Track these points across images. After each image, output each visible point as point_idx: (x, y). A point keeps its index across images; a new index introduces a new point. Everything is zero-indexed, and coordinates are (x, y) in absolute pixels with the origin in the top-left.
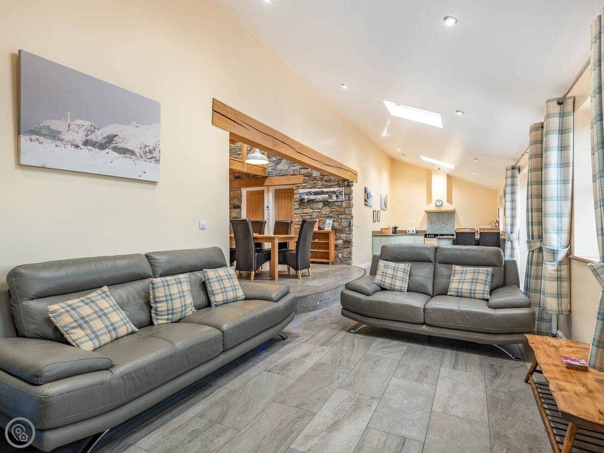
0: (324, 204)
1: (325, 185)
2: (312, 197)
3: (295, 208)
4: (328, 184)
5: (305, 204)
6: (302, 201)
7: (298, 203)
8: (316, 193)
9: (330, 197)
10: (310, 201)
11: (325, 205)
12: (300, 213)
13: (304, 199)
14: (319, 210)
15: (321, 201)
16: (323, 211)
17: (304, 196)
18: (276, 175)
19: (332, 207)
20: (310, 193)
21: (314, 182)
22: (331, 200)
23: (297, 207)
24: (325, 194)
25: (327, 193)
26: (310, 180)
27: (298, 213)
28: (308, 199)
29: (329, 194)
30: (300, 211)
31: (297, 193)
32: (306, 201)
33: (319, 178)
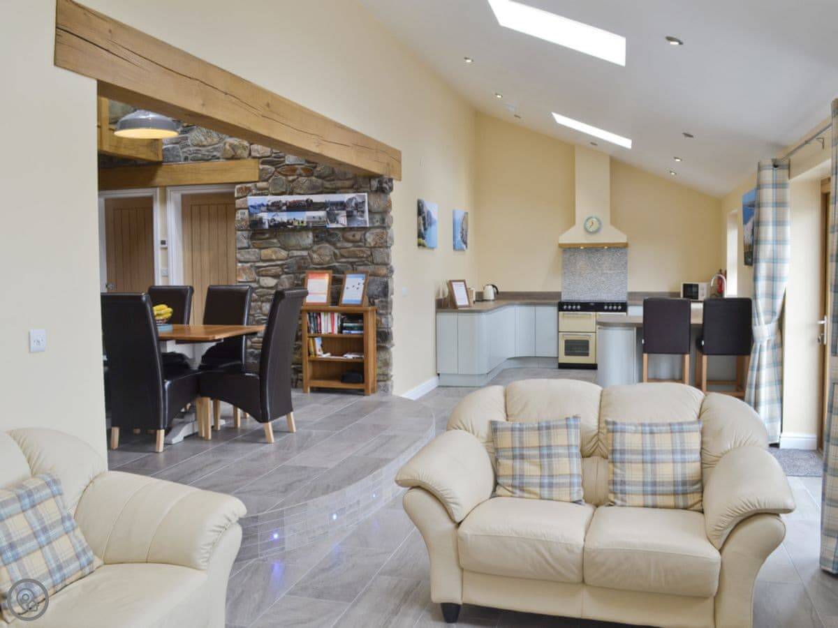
0: (316, 236)
1: (317, 187)
2: (283, 217)
3: (239, 245)
4: (327, 184)
5: (267, 235)
6: (255, 227)
7: (245, 234)
8: (293, 207)
9: (332, 217)
10: (278, 228)
11: (318, 239)
12: (253, 258)
13: (260, 221)
14: (305, 253)
15: (306, 229)
16: (315, 256)
17: (261, 215)
18: (186, 159)
19: (339, 245)
20: (276, 207)
21: (291, 178)
22: (334, 226)
23: (245, 243)
24: (317, 210)
25: (323, 206)
26: (279, 173)
27: (246, 260)
28: (271, 222)
29: (328, 209)
30: (254, 255)
31: (243, 206)
32: (267, 226)
33: (302, 169)
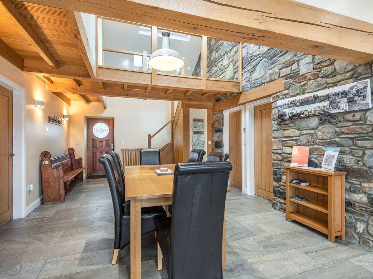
0: (321, 120)
1: (323, 84)
2: (298, 110)
3: (273, 129)
4: (329, 80)
5: (288, 122)
6: (281, 118)
7: (276, 122)
8: (304, 103)
9: (334, 104)
10: (294, 117)
11: (322, 122)
12: (280, 136)
13: (284, 115)
14: (312, 132)
15: (313, 116)
16: (319, 133)
17: (284, 110)
18: (251, 88)
19: (339, 125)
20: (294, 104)
21: (302, 83)
22: (336, 111)
23: (276, 127)
24: (322, 101)
25: (327, 98)
26: (296, 82)
27: (276, 137)
28: (290, 114)
29: (331, 99)
30: (280, 134)
31: (275, 107)
32: (287, 117)
33: (310, 75)
